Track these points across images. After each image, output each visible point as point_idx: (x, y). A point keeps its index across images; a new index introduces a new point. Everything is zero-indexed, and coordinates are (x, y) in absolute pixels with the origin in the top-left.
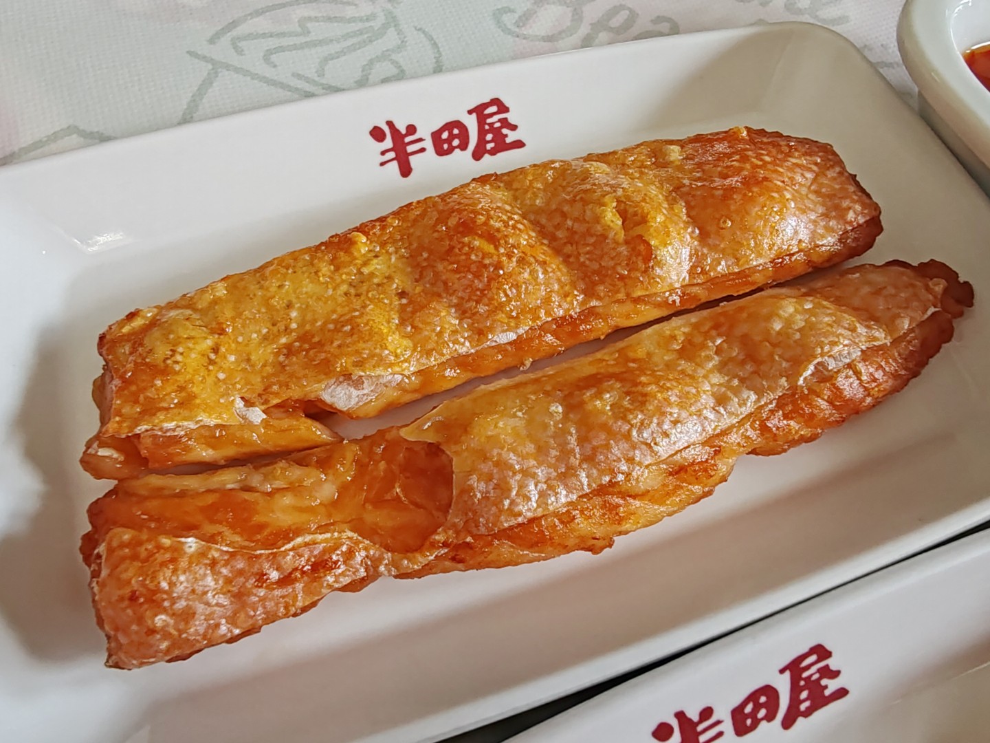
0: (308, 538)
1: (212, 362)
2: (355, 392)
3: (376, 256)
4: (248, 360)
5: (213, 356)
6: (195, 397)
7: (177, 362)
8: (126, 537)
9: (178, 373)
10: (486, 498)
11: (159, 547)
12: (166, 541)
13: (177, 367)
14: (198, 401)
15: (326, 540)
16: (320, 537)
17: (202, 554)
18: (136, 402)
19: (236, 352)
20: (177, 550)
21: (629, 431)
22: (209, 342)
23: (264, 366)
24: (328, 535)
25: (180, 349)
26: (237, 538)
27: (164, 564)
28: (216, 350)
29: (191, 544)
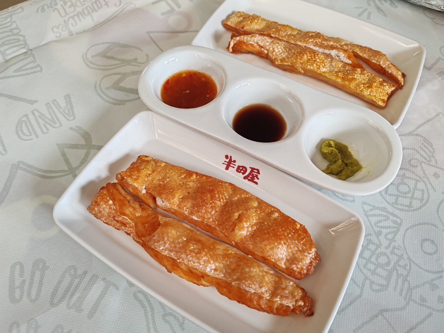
0: (127, 218)
1: (147, 176)
2: (161, 203)
3: (193, 182)
4: (153, 181)
5: (148, 175)
6: (138, 180)
7: (142, 171)
8: (105, 192)
9: (140, 173)
10: (154, 240)
11: (106, 198)
12: (108, 198)
13: (141, 172)
14: (138, 181)
15: (129, 221)
16: (129, 220)
17: (110, 205)
18: (130, 172)
19: (152, 178)
20: (108, 201)
21: (189, 255)
22: (150, 172)
23: (154, 184)
24: (130, 221)
25: (145, 170)
26: (118, 208)
27: (104, 201)
28: (149, 175)
29: (111, 202)
